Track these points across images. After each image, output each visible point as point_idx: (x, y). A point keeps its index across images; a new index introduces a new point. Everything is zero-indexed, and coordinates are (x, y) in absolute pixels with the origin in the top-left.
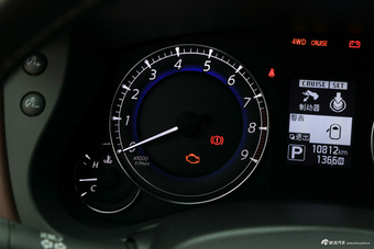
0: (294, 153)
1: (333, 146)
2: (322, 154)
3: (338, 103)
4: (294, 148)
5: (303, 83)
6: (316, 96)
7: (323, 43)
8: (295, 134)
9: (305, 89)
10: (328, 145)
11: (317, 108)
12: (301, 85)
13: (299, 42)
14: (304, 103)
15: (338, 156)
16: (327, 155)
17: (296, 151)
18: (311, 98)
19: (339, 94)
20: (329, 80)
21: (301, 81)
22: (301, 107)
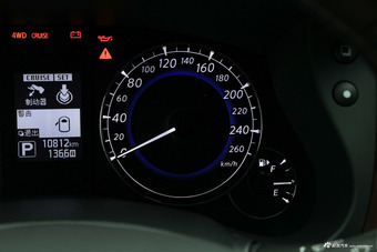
0: (24, 149)
1: (63, 139)
2: (53, 148)
3: (64, 95)
4: (24, 145)
5: (27, 78)
6: (41, 90)
7: (44, 36)
8: (24, 130)
9: (30, 84)
10: (58, 139)
11: (44, 101)
12: (25, 80)
13: (19, 35)
14: (29, 98)
15: (70, 148)
16: (59, 148)
17: (26, 148)
18: (37, 92)
19: (64, 86)
20: (54, 73)
21: (25, 76)
22: (28, 102)
